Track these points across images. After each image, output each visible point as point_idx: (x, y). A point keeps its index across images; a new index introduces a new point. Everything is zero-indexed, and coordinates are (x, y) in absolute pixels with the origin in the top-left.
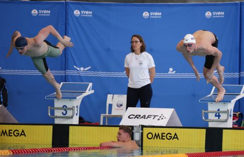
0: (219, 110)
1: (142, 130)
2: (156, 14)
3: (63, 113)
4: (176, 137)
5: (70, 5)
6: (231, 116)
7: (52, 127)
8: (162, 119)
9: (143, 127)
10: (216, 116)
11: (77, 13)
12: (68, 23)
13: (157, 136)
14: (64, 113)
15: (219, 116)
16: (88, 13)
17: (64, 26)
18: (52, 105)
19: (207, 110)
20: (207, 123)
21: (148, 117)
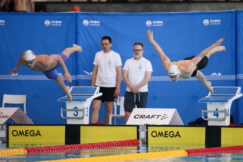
0: (217, 109)
1: (147, 128)
2: (158, 22)
3: (74, 114)
4: (178, 135)
5: (80, 16)
6: (228, 115)
7: (64, 127)
8: (165, 118)
9: (148, 126)
10: (214, 115)
11: (86, 22)
12: (78, 32)
13: (161, 134)
14: (76, 114)
15: (217, 115)
16: (96, 23)
17: (74, 35)
18: (65, 107)
19: (207, 110)
20: (207, 121)
21: (152, 117)
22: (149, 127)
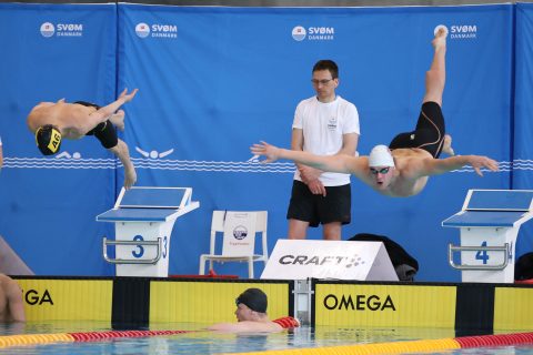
0: (484, 244)
1: (313, 288)
2: (323, 30)
3: (134, 253)
4: (389, 304)
5: (128, 12)
6: (511, 257)
7: (111, 282)
8: (356, 264)
9: (315, 282)
10: (478, 257)
11: (142, 29)
12: (123, 53)
13: (347, 302)
14: (138, 253)
15: (485, 258)
16: (168, 30)
17: (113, 60)
19: (459, 245)
20: (459, 273)
21: (324, 261)
22: (318, 286)
